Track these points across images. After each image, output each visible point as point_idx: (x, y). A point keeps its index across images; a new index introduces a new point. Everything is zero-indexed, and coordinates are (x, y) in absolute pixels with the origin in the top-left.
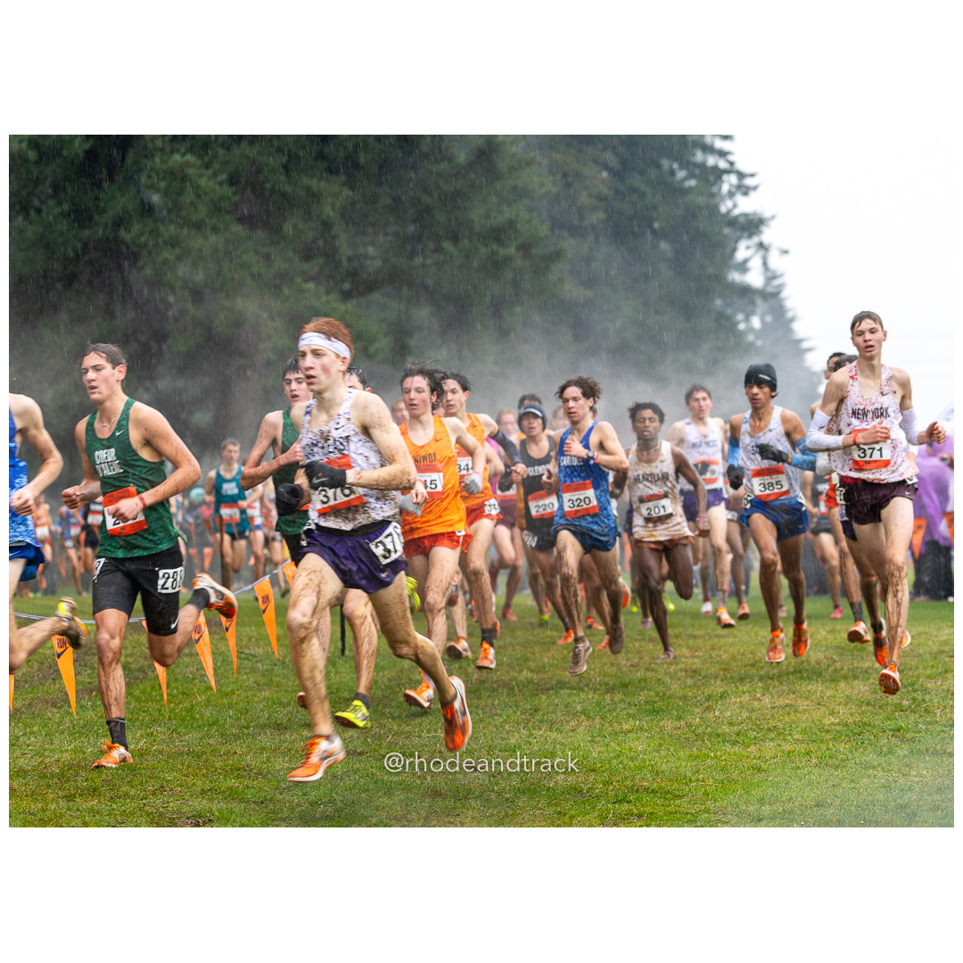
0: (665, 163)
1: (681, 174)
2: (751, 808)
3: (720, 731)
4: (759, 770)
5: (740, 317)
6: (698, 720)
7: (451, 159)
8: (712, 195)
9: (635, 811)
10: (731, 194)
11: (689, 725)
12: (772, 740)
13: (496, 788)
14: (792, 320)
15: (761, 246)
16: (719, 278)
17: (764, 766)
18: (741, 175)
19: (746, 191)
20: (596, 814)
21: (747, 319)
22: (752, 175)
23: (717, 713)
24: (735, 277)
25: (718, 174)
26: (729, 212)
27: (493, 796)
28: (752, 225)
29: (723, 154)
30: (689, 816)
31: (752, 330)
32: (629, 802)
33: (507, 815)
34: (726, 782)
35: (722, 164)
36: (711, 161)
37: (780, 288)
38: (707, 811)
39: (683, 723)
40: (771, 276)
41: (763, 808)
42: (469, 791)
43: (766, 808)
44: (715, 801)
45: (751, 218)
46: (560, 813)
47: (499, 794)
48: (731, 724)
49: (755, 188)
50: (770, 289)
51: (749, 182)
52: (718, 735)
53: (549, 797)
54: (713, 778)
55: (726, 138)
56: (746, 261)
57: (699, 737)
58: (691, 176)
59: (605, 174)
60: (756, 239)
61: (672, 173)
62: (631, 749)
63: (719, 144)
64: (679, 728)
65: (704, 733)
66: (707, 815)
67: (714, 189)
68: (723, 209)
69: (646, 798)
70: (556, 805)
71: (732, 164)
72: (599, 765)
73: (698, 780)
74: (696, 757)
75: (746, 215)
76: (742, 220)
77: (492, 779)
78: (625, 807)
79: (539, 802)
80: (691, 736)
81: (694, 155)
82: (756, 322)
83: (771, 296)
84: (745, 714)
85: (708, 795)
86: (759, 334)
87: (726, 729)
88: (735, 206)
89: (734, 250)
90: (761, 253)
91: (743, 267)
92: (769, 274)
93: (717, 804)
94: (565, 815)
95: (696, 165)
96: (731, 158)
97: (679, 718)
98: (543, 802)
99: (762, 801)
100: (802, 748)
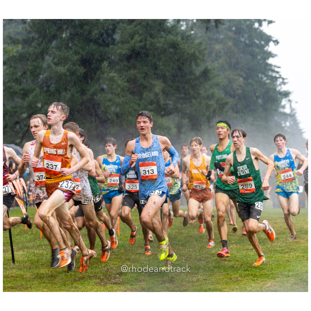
0: (260, 75)
1: (265, 79)
2: (286, 273)
3: (276, 249)
4: (288, 261)
5: (283, 122)
6: (270, 246)
7: (194, 74)
8: (274, 85)
9: (250, 274)
10: (280, 85)
11: (267, 247)
12: (292, 252)
13: (208, 266)
14: (299, 123)
15: (289, 101)
16: (276, 110)
17: (290, 260)
18: (283, 79)
19: (284, 83)
20: (238, 274)
21: (285, 123)
22: (287, 79)
23: (276, 244)
24: (281, 110)
25: (276, 78)
26: (279, 90)
27: (207, 268)
28: (286, 94)
29: (277, 72)
30: (267, 275)
31: (286, 126)
32: (249, 271)
33: (211, 274)
34: (278, 265)
35: (277, 76)
36: (274, 74)
37: (295, 113)
38: (272, 274)
39: (265, 247)
40: (292, 110)
41: (290, 273)
42: (200, 267)
43: (291, 273)
44: (275, 270)
45: (287, 92)
46: (227, 274)
47: (209, 268)
48: (280, 247)
49: (287, 83)
50: (292, 114)
51: (285, 81)
52: (276, 251)
53: (224, 269)
54: (274, 263)
55: (279, 67)
56: (284, 105)
57: (270, 251)
58: (268, 79)
59: (241, 79)
60: (288, 99)
61: (262, 78)
62: (249, 255)
63: (276, 69)
64: (264, 248)
65: (271, 250)
66: (272, 275)
67: (275, 83)
68: (278, 89)
69: (253, 269)
70: (226, 271)
71: (280, 75)
72: (239, 259)
73: (270, 264)
74: (269, 257)
75: (285, 91)
76: (284, 92)
77: (207, 264)
78: (247, 272)
79: (221, 271)
80: (268, 251)
81: (269, 72)
82: (288, 124)
83: (292, 116)
84: (284, 244)
85: (273, 269)
86: (289, 127)
87: (278, 249)
88: (281, 88)
89: (281, 102)
90: (289, 103)
91: (284, 107)
92: (292, 109)
93: (276, 272)
94: (229, 274)
95: (269, 76)
96: (280, 74)
97: (264, 245)
98: (222, 271)
99: (289, 271)
100: (302, 255)
